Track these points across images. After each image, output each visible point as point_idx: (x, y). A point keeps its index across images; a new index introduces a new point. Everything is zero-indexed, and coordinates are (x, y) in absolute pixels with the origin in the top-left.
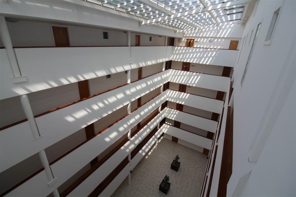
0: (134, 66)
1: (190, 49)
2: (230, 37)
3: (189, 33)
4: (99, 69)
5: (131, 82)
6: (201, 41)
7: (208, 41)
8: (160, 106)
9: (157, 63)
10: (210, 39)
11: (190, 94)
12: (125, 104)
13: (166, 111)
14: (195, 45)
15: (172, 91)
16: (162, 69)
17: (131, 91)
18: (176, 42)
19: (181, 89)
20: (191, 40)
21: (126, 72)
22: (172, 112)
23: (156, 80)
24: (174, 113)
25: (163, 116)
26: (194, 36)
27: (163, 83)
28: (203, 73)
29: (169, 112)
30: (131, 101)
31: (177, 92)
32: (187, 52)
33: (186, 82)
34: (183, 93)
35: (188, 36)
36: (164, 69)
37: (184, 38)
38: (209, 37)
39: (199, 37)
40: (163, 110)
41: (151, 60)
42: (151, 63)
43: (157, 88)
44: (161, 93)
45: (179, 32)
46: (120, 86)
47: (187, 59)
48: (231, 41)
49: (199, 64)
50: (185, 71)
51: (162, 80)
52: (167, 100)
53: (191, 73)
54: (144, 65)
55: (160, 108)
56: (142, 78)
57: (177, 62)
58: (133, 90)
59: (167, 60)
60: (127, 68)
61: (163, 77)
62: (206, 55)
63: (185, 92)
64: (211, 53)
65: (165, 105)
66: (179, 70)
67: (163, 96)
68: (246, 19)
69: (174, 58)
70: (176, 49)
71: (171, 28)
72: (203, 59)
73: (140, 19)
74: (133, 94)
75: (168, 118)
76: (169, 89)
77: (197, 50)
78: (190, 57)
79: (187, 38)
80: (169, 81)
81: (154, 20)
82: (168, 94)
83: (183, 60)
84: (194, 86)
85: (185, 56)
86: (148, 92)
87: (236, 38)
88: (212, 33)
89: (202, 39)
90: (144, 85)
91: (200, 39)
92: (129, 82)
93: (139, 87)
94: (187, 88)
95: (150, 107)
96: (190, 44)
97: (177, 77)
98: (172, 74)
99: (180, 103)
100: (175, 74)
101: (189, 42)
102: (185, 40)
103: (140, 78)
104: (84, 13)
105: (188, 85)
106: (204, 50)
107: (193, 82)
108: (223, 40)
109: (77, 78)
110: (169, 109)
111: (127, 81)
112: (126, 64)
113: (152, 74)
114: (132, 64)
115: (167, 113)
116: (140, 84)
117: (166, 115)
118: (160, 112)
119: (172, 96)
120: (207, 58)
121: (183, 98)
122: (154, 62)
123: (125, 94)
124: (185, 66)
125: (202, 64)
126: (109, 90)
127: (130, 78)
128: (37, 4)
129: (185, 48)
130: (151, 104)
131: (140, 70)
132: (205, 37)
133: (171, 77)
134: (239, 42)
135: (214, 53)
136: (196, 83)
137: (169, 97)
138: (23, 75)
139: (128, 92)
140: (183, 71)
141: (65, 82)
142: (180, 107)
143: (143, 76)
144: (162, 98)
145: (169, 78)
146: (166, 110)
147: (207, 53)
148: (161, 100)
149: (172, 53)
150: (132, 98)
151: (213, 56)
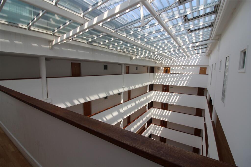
0: (126, 89)
1: (168, 75)
2: (199, 65)
3: (166, 63)
4: (101, 92)
5: (124, 102)
6: (176, 69)
7: (181, 69)
8: (146, 123)
9: (143, 86)
10: (182, 67)
11: (172, 111)
12: (119, 121)
13: (152, 128)
14: (171, 72)
15: (156, 109)
16: (147, 91)
17: (124, 110)
18: (156, 70)
19: (163, 107)
20: (168, 68)
21: (120, 94)
22: (157, 128)
23: (142, 100)
24: (159, 129)
25: (149, 132)
26: (170, 65)
27: (148, 102)
28: (181, 94)
29: (154, 128)
30: (123, 118)
31: (161, 110)
32: (166, 77)
33: (167, 101)
34: (166, 111)
35: (165, 65)
36: (148, 91)
37: (162, 67)
38: (181, 66)
39: (174, 66)
40: (149, 127)
41: (138, 84)
42: (139, 86)
43: (144, 107)
44: (147, 111)
45: (159, 63)
46: (115, 105)
47: (167, 82)
48: (200, 68)
49: (176, 86)
50: (165, 91)
51: (147, 100)
52: (152, 117)
53: (171, 93)
54: (133, 88)
55: (146, 125)
56: (130, 99)
57: (158, 85)
58: (125, 108)
59: (150, 83)
60: (121, 90)
61: (148, 97)
62: (182, 79)
63: (167, 110)
64: (185, 77)
65: (150, 122)
66: (161, 91)
67: (149, 113)
68: (210, 52)
69: (156, 82)
70: (156, 75)
71: (153, 60)
72: (180, 82)
73: (132, 56)
74: (126, 112)
75: (154, 134)
76: (153, 107)
77: (173, 75)
78: (169, 81)
79: (164, 67)
80: (152, 100)
81: (142, 56)
82: (152, 112)
83: (163, 83)
84: (175, 104)
85: (164, 80)
86: (137, 110)
87: (204, 65)
88: (184, 63)
89: (177, 67)
90: (133, 104)
91: (175, 67)
92: (122, 101)
93: (129, 106)
94: (169, 106)
95: (138, 124)
96: (167, 71)
97: (159, 97)
98: (155, 95)
99: (164, 120)
100: (157, 95)
101: (166, 69)
102: (162, 68)
103: (129, 99)
104: (96, 54)
105: (169, 103)
106: (180, 75)
107: (173, 101)
108: (194, 67)
109: (85, 99)
110: (154, 126)
111: (120, 101)
112: (120, 88)
113: (139, 95)
114: (124, 87)
115: (152, 129)
116: (131, 103)
117: (152, 131)
118: (146, 129)
119: (156, 113)
120: (183, 82)
121: (166, 115)
122: (140, 86)
123: (119, 112)
124: (165, 88)
125: (179, 86)
126: (107, 109)
127: (123, 98)
128: (69, 49)
129: (164, 74)
130: (139, 121)
131: (129, 92)
132: (179, 66)
133: (154, 97)
134: (207, 68)
135: (188, 77)
136: (176, 101)
137: (154, 114)
138: (49, 97)
139: (121, 111)
140: (164, 92)
141: (77, 103)
142: (163, 124)
143: (132, 97)
144: (148, 116)
145: (153, 98)
146: (151, 126)
147: (182, 77)
148: (147, 117)
149: (154, 78)
150: (124, 115)
151: (187, 79)
